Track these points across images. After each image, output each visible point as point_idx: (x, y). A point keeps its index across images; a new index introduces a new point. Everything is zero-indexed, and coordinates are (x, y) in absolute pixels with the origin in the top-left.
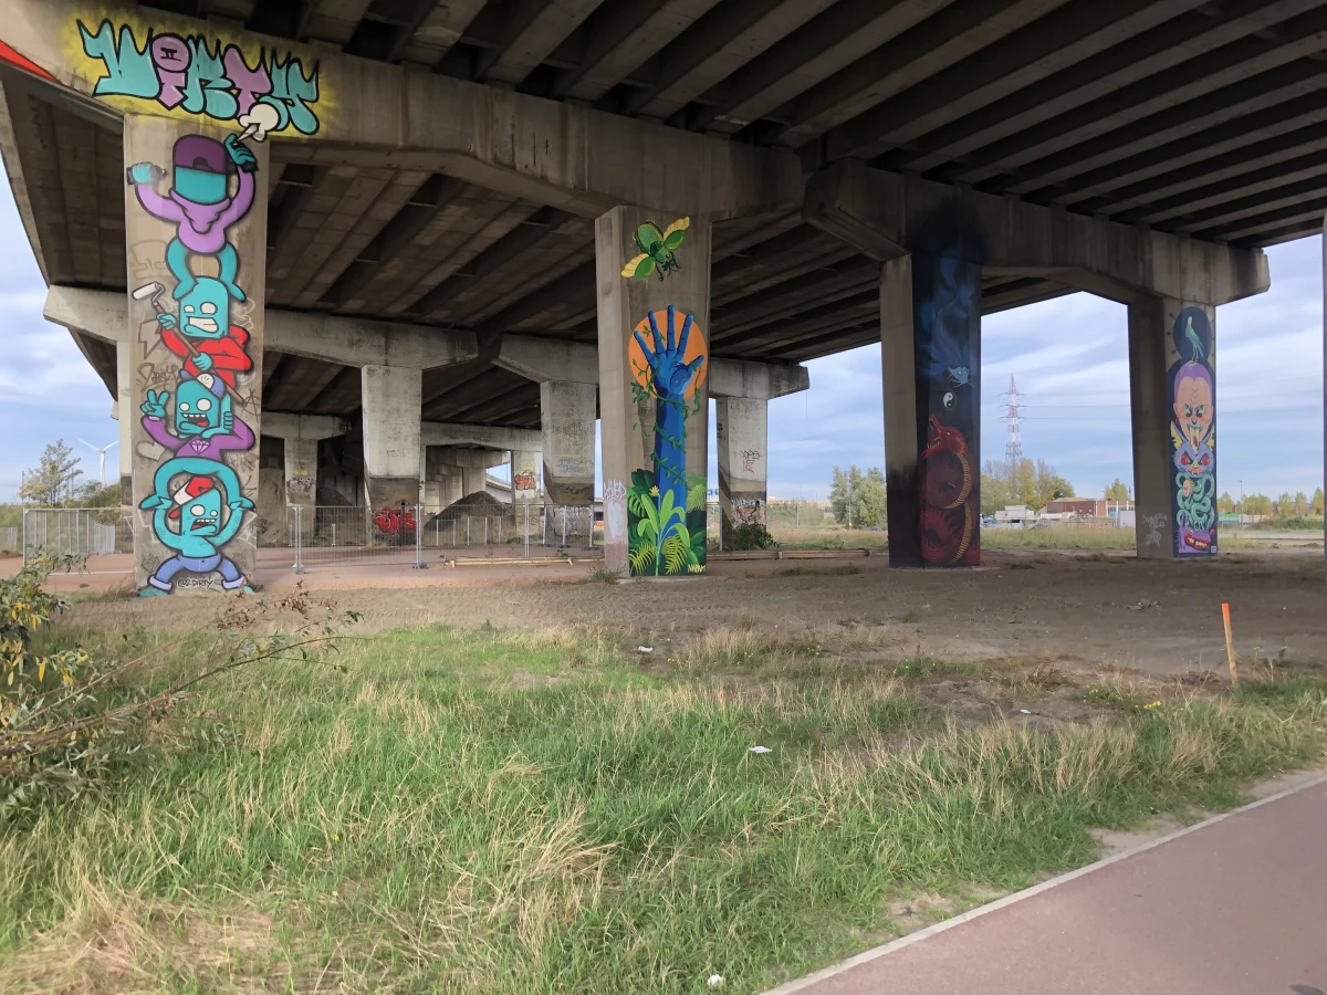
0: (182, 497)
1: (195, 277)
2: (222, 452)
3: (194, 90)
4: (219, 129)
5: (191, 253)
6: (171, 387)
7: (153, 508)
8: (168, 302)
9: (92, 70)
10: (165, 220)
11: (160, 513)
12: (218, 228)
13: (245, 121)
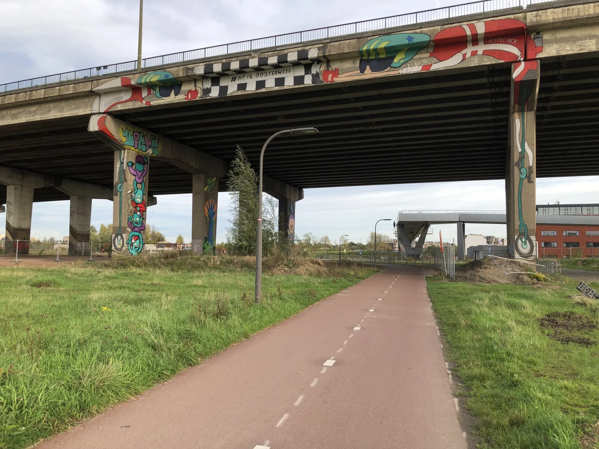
0: (133, 241)
1: (138, 189)
2: (140, 230)
3: (140, 145)
4: (143, 154)
5: (137, 183)
6: (132, 215)
7: (128, 244)
8: (133, 194)
9: (124, 139)
10: (134, 175)
11: (129, 245)
12: (142, 177)
13: (147, 152)
